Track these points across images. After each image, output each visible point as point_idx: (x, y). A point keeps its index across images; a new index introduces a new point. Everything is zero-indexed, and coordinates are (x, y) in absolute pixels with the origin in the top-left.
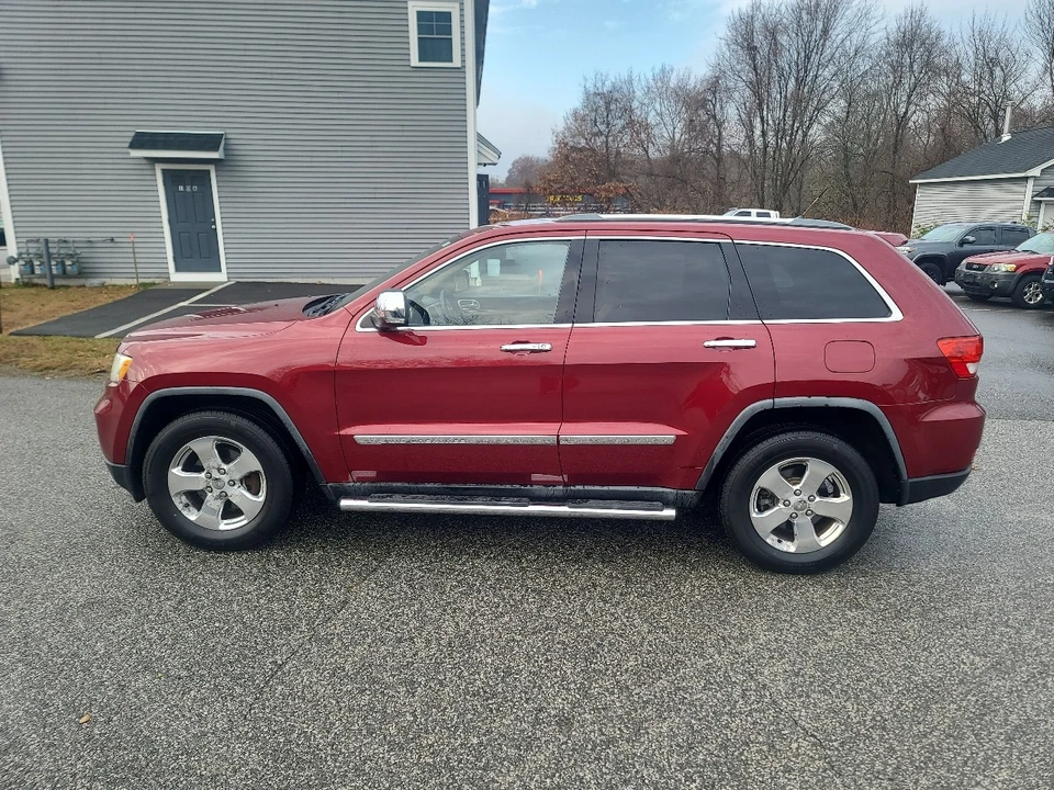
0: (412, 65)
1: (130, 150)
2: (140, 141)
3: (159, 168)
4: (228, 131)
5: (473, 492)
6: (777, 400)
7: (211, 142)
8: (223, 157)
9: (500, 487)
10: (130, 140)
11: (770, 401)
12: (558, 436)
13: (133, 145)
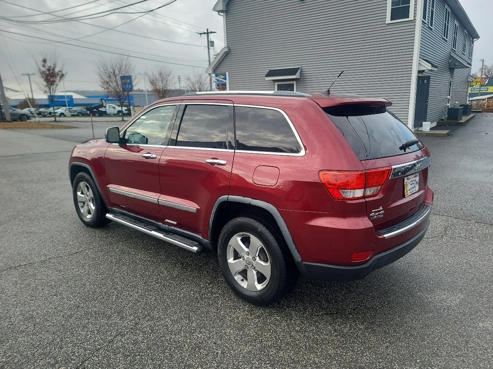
0: (387, 23)
1: (266, 78)
2: (271, 73)
3: (276, 84)
4: (302, 66)
5: (143, 221)
6: (230, 196)
7: (293, 71)
8: (299, 77)
9: (149, 220)
10: (266, 73)
11: (226, 196)
12: (158, 199)
13: (267, 75)
